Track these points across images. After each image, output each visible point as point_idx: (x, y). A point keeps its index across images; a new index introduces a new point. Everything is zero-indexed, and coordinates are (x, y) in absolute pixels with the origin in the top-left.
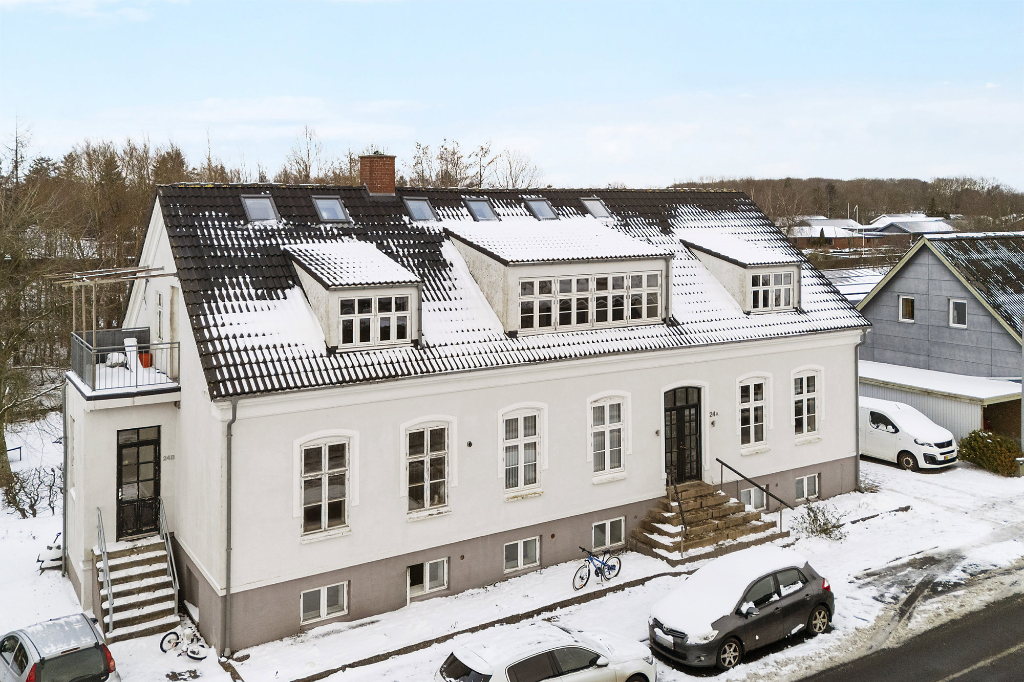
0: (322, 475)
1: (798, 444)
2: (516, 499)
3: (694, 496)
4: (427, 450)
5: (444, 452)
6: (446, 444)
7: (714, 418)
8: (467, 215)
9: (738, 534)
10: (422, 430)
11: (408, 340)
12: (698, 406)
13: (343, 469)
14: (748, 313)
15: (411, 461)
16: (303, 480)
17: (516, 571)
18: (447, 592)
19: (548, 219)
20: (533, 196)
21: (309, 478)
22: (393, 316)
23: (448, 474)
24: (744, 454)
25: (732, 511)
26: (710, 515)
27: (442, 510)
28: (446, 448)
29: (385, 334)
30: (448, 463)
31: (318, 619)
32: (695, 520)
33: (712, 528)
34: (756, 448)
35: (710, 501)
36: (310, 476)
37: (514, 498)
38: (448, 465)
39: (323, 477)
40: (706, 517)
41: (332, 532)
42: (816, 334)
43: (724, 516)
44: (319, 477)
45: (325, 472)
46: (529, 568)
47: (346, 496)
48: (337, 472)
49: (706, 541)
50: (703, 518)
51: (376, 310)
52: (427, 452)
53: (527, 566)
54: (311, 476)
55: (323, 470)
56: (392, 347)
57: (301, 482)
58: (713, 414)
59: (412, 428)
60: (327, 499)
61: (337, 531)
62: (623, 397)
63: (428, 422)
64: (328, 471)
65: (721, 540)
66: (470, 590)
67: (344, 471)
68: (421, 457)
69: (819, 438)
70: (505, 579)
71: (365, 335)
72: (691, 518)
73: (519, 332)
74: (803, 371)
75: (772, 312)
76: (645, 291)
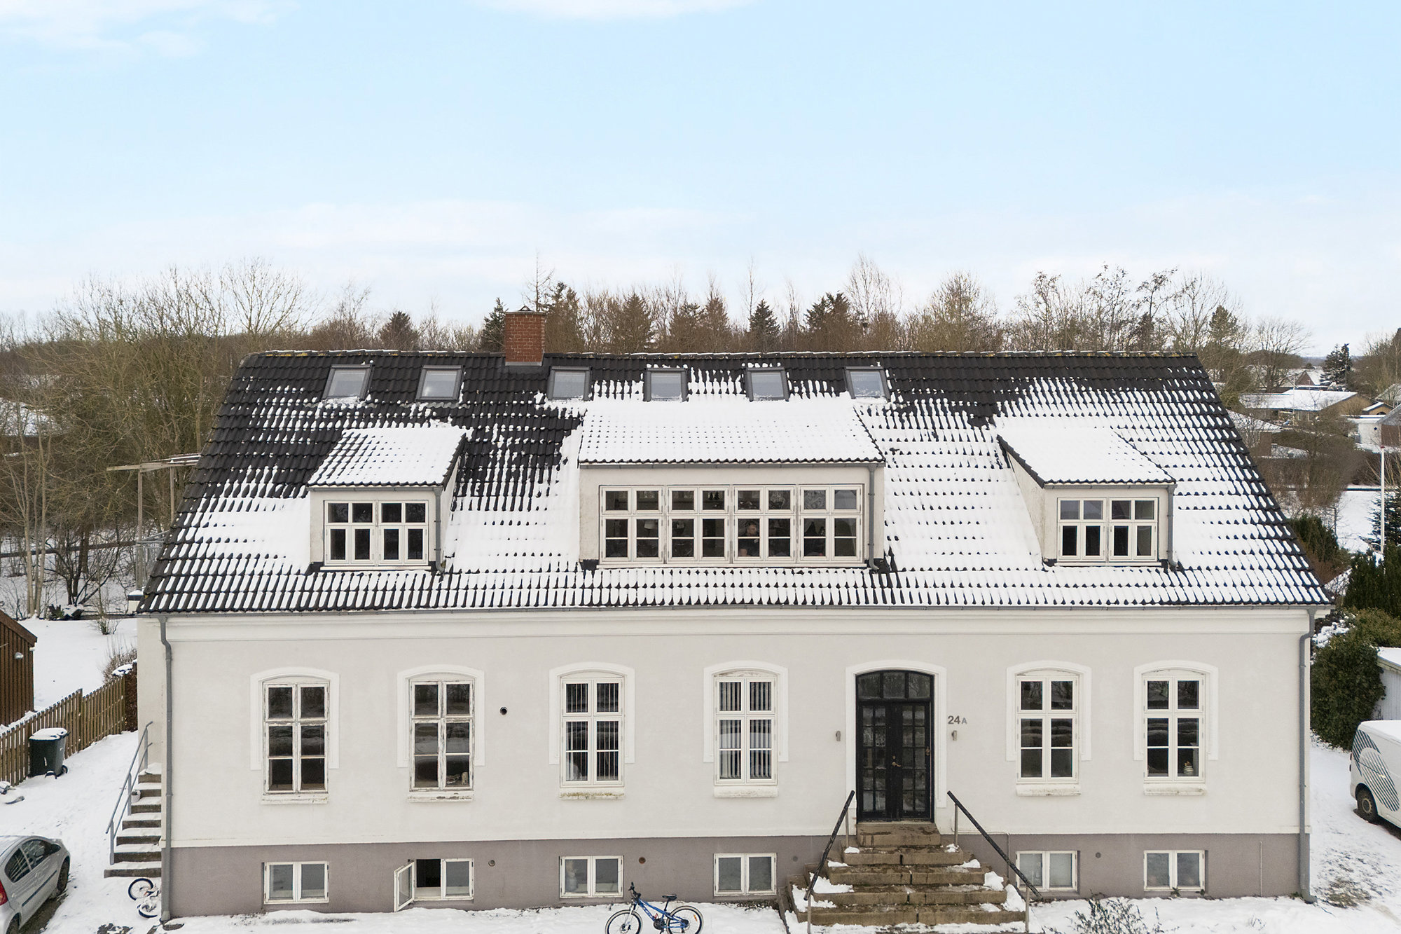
0: (292, 722)
1: (1147, 793)
2: (576, 798)
3: (899, 844)
4: (442, 710)
5: (467, 717)
6: (471, 706)
7: (955, 726)
8: (637, 393)
9: (938, 918)
10: (435, 684)
11: (425, 561)
12: (927, 704)
13: (320, 719)
14: (1051, 563)
15: (417, 722)
16: (267, 726)
17: (583, 898)
18: (471, 904)
19: (766, 399)
20: (765, 365)
21: (275, 725)
22: (403, 528)
23: (474, 748)
24: (1019, 793)
25: (954, 881)
26: (906, 879)
27: (461, 794)
28: (471, 712)
29: (391, 549)
30: (473, 732)
31: (290, 901)
32: (875, 882)
33: (898, 900)
34: (1052, 787)
35: (920, 858)
36: (276, 722)
37: (574, 795)
38: (473, 735)
39: (294, 725)
40: (897, 880)
41: (302, 797)
42: (1184, 608)
43: (935, 886)
44: (288, 724)
45: (297, 721)
46: (604, 897)
47: (326, 753)
48: (312, 722)
49: (871, 917)
50: (892, 881)
51: (378, 520)
52: (442, 713)
53: (602, 894)
54: (279, 722)
55: (294, 717)
56: (399, 569)
57: (264, 728)
58: (954, 720)
59: (419, 679)
60: (299, 754)
61: (312, 795)
62: (776, 675)
63: (442, 673)
64: (299, 719)
65: (903, 921)
66: (503, 909)
67: (322, 722)
68: (432, 719)
69: (1200, 790)
70: (558, 904)
71: (363, 549)
72: (866, 877)
73: (601, 562)
74: (1169, 670)
75: (1106, 564)
76: (830, 515)
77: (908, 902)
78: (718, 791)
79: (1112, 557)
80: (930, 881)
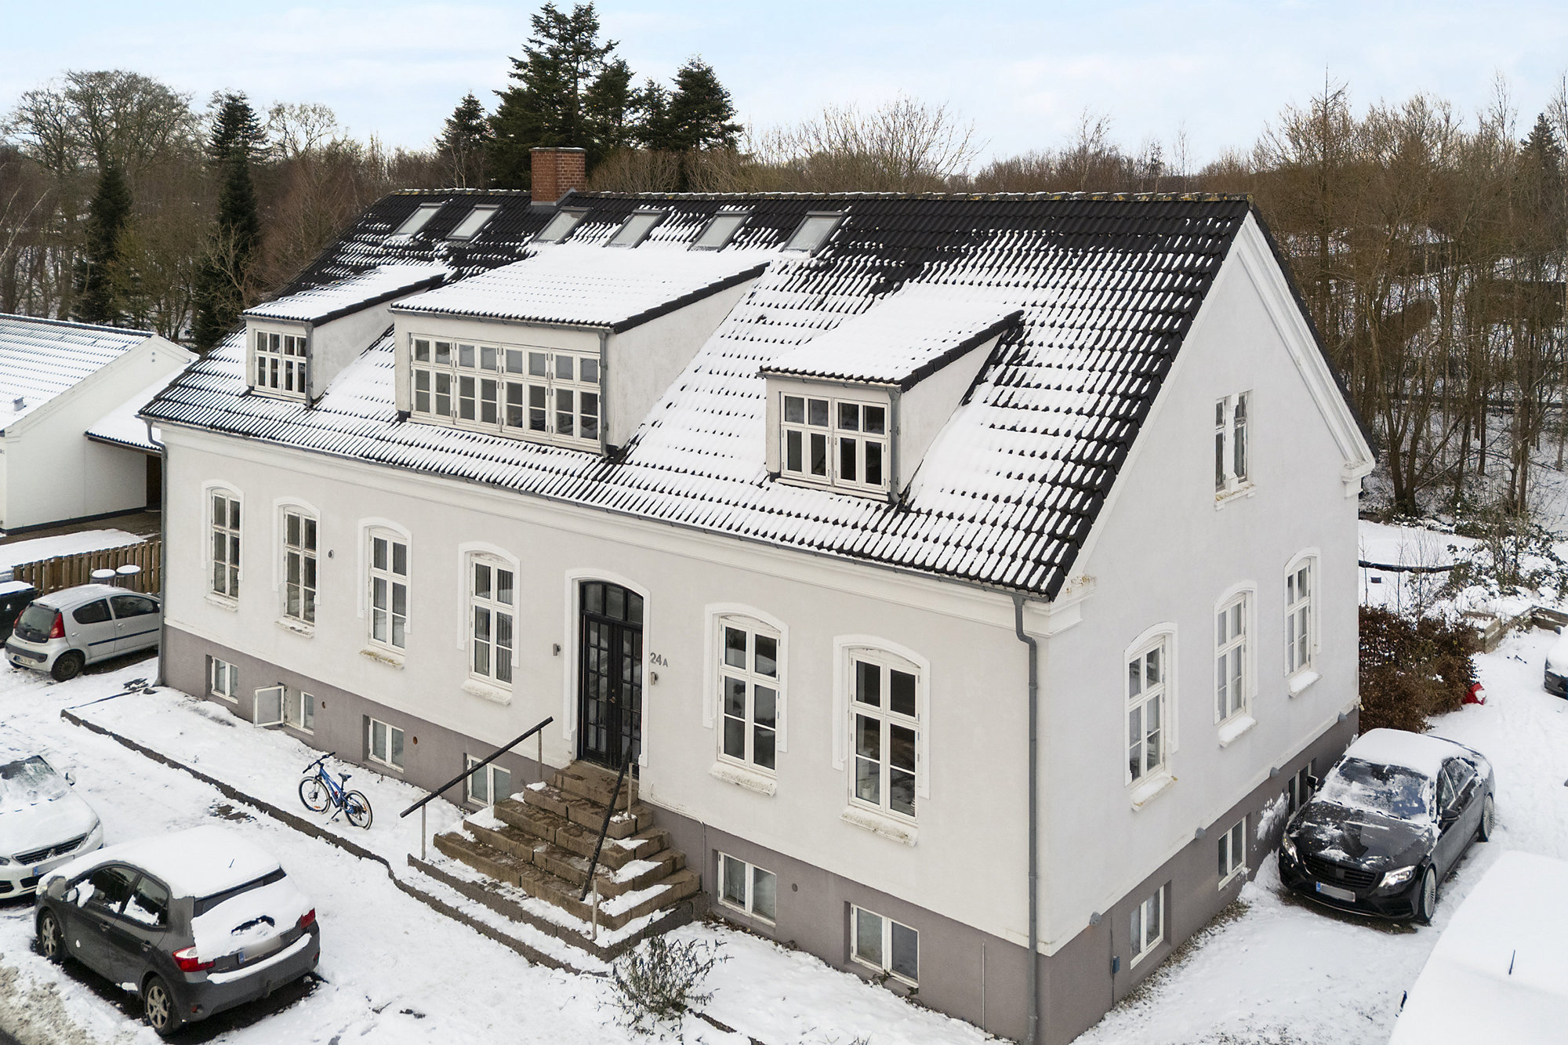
3: (585, 795)
4: (302, 543)
5: (315, 553)
7: (657, 668)
9: (537, 890)
10: (297, 515)
13: (238, 532)
14: (772, 477)
15: (288, 550)
16: (214, 531)
17: (383, 766)
18: (312, 740)
21: (217, 531)
22: (295, 361)
26: (551, 835)
27: (309, 628)
31: (223, 696)
32: (526, 828)
33: (525, 855)
34: (752, 776)
35: (582, 816)
39: (226, 534)
44: (223, 533)
45: (227, 531)
46: (395, 771)
48: (235, 534)
49: (486, 864)
50: (540, 833)
51: (282, 351)
52: (302, 546)
53: (395, 767)
54: (219, 529)
55: (226, 526)
56: (291, 400)
57: (210, 533)
58: (656, 658)
59: (289, 509)
60: (229, 562)
62: (513, 565)
63: (298, 506)
64: (229, 529)
65: (509, 880)
67: (238, 535)
68: (296, 550)
72: (519, 820)
73: (412, 416)
74: (880, 651)
75: (829, 488)
76: (578, 387)
77: (531, 862)
78: (469, 683)
79: (839, 481)
80: (571, 847)
